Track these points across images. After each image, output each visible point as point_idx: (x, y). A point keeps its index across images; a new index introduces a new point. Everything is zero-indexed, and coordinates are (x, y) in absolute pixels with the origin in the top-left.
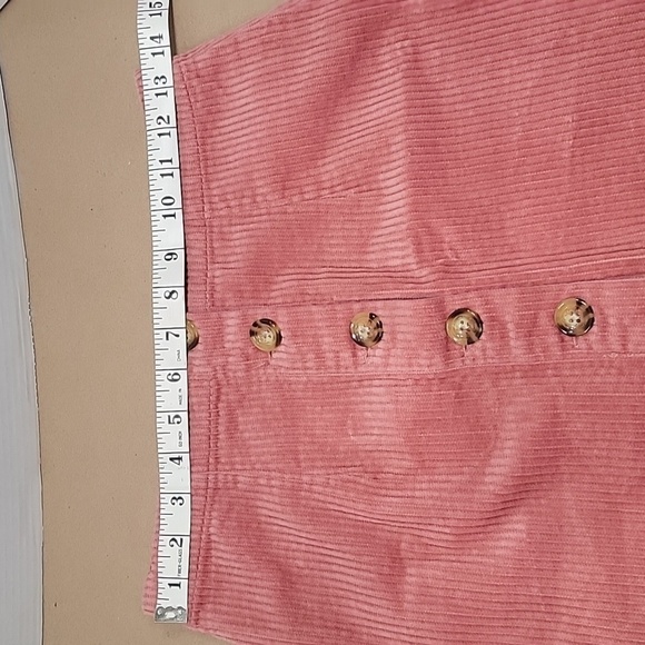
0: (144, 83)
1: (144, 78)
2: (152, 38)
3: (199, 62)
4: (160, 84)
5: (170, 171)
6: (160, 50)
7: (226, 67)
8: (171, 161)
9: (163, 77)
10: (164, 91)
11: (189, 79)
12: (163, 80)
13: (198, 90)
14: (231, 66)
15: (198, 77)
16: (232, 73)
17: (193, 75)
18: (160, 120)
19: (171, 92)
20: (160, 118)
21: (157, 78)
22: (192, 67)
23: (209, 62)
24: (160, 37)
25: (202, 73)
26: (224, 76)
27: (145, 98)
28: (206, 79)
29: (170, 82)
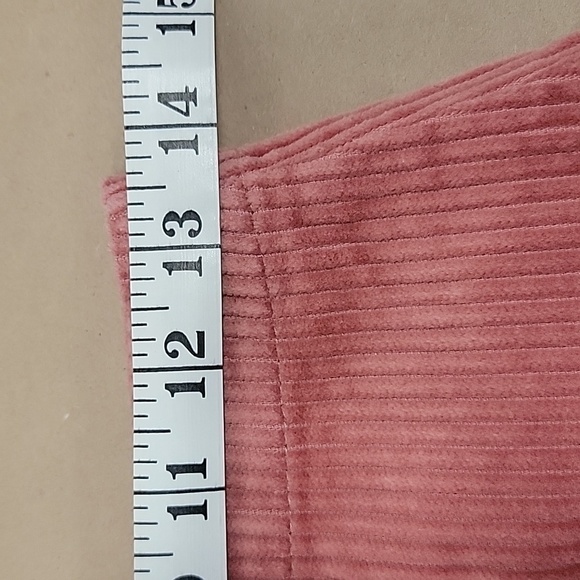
0: (133, 227)
1: (132, 212)
2: (164, 98)
3: (305, 180)
4: (182, 236)
5: (196, 500)
6: (187, 134)
7: (387, 206)
8: (201, 468)
9: (191, 215)
10: (191, 256)
11: (269, 229)
12: (192, 224)
13: (294, 263)
14: (404, 203)
15: (297, 223)
16: (407, 225)
17: (282, 216)
18: (174, 345)
19: (212, 259)
20: (176, 336)
21: (171, 216)
22: (282, 194)
23: (337, 188)
24: (191, 96)
25: (311, 215)
26: (378, 229)
27: (134, 272)
28: (324, 231)
29: (211, 233)
